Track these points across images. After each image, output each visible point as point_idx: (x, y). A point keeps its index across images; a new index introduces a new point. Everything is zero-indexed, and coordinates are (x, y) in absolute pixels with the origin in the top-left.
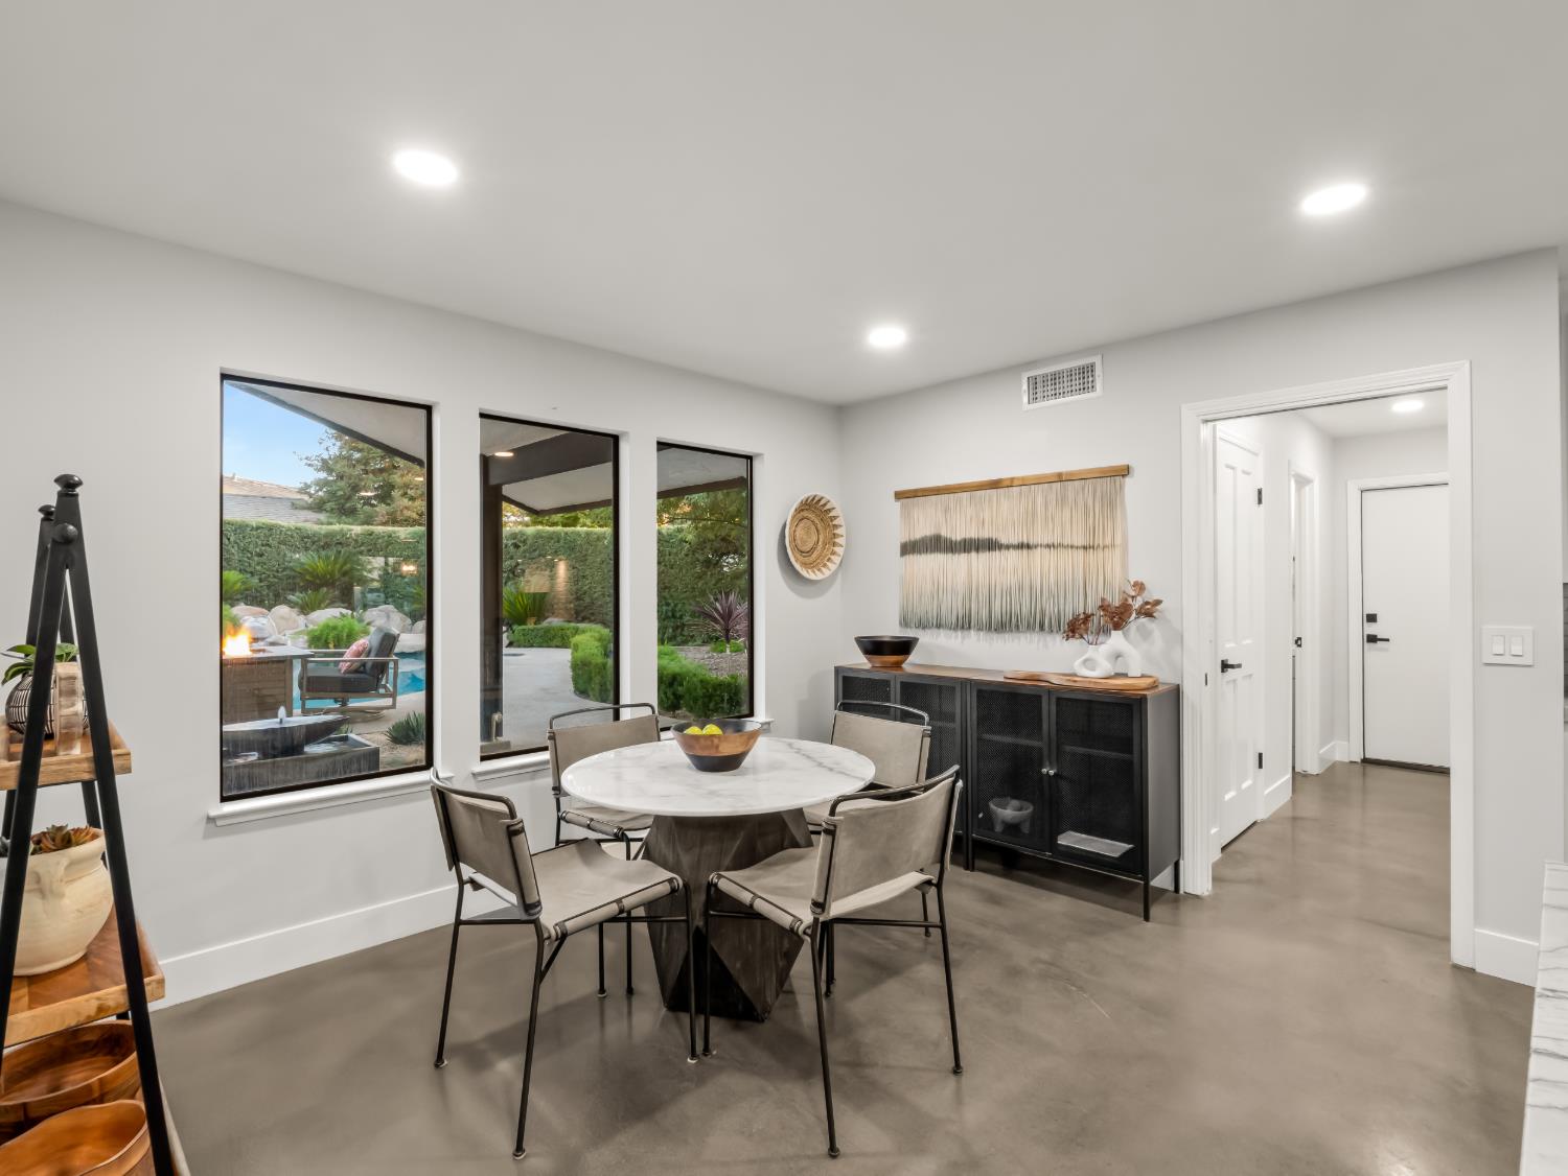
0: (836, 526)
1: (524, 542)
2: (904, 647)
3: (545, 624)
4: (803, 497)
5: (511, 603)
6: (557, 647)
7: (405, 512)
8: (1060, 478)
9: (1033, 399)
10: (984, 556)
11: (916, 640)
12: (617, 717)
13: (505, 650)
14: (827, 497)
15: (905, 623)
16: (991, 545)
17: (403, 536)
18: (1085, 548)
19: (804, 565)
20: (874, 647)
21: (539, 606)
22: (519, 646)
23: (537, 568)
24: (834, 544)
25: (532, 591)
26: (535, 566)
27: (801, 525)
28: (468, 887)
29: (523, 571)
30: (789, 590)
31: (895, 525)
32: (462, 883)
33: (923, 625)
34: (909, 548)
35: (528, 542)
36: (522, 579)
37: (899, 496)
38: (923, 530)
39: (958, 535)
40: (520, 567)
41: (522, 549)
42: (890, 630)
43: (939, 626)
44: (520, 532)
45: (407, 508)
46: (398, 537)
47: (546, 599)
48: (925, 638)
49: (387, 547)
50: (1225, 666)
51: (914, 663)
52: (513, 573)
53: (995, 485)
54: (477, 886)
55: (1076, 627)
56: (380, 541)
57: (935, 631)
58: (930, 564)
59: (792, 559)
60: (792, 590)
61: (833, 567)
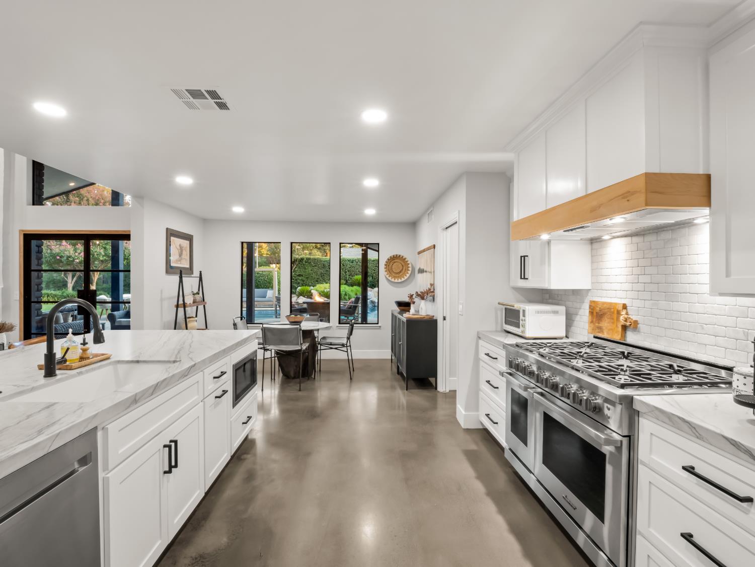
24: (408, 270)
27: (395, 264)
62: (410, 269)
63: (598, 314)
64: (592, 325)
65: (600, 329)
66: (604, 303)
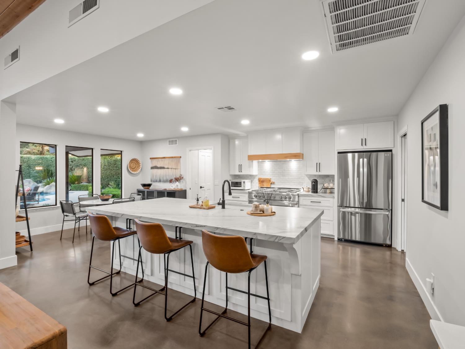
0: (140, 164)
1: (75, 161)
2: (149, 185)
3: (81, 184)
4: (132, 158)
5: (70, 178)
6: (85, 190)
7: (33, 150)
8: (172, 157)
9: (169, 144)
10: (163, 170)
11: (152, 184)
12: (93, 196)
13: (69, 192)
14: (137, 158)
15: (151, 181)
16: (163, 168)
17: (33, 158)
18: (175, 169)
19: (132, 171)
20: (144, 185)
21: (79, 179)
22: (73, 190)
23: (79, 168)
24: (139, 167)
25: (77, 175)
26: (78, 168)
27: (132, 163)
28: (65, 216)
29: (74, 169)
30: (129, 175)
31: (150, 164)
32: (64, 216)
33: (154, 182)
34: (152, 168)
35: (76, 161)
36: (74, 171)
37: (151, 158)
38: (154, 165)
39: (159, 166)
40: (73, 168)
41: (74, 163)
42: (148, 182)
43: (156, 182)
44: (73, 158)
45: (34, 149)
46: (32, 159)
47: (82, 177)
48: (154, 184)
49: (28, 161)
50: (201, 187)
51: (151, 188)
52: (71, 170)
53: (164, 158)
54: (67, 216)
55: (171, 181)
56: (25, 160)
57: (156, 183)
58: (155, 171)
59: (130, 170)
60: (130, 175)
61: (139, 171)
62: (141, 166)
63: (261, 181)
64: (260, 184)
65: (263, 185)
66: (264, 178)
